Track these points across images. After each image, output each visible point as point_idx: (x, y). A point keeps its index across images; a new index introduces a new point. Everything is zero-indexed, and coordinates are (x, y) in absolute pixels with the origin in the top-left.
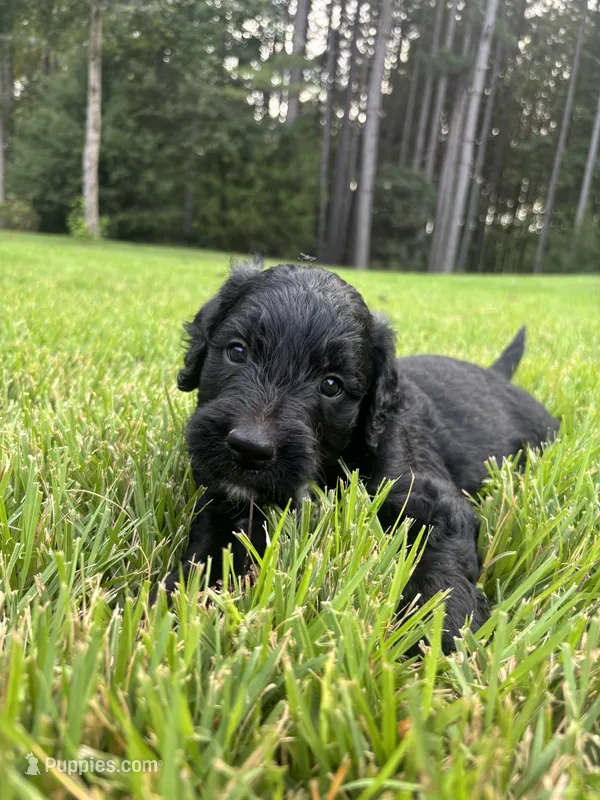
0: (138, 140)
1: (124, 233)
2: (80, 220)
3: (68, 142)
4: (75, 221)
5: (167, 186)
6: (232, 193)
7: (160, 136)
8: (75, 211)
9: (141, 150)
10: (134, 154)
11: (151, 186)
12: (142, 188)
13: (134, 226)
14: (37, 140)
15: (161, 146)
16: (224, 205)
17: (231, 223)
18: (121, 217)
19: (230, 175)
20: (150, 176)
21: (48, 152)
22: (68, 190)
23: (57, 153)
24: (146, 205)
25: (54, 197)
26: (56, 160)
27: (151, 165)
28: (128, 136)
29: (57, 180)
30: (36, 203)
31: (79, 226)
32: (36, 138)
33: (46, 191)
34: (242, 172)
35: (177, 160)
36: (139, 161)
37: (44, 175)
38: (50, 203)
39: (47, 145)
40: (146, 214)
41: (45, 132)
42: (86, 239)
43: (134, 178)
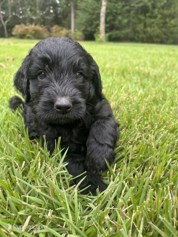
0: (116, 5)
1: (112, 39)
2: (99, 35)
3: (94, 9)
4: (97, 35)
5: (125, 21)
6: (149, 21)
7: (124, 3)
8: (97, 32)
9: (117, 9)
10: (115, 11)
11: (120, 21)
12: (117, 22)
13: (114, 37)
14: (84, 10)
15: (124, 6)
16: (145, 26)
17: (148, 32)
18: (110, 33)
19: (148, 14)
20: (120, 18)
21: (87, 14)
22: (93, 26)
23: (90, 14)
24: (118, 29)
25: (89, 29)
26: (90, 16)
27: (120, 14)
28: (113, 4)
29: (90, 23)
30: (84, 31)
31: (98, 37)
32: (84, 9)
33: (86, 27)
34: (152, 13)
35: (129, 11)
36: (116, 13)
37: (86, 22)
38: (88, 31)
39: (87, 11)
40: (118, 32)
41: (87, 7)
42: (101, 42)
43: (114, 20)
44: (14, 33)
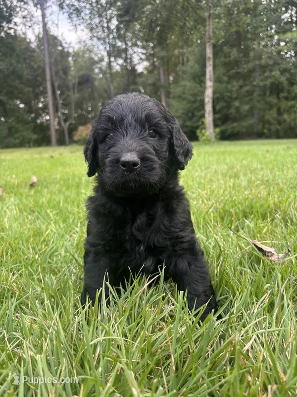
0: (229, 86)
1: (224, 137)
2: (203, 131)
3: (194, 95)
4: (201, 132)
5: (246, 107)
6: (284, 105)
7: (241, 82)
8: (201, 127)
9: (231, 91)
10: (228, 94)
11: (238, 109)
12: (232, 111)
13: (229, 132)
14: (180, 98)
15: (241, 87)
16: (280, 113)
17: (285, 121)
18: (223, 128)
19: (282, 95)
20: (237, 104)
21: (185, 102)
22: (195, 119)
23: (189, 102)
24: (235, 120)
25: (189, 123)
26: (189, 105)
27: (236, 99)
28: (224, 85)
29: (190, 115)
31: (203, 135)
32: (180, 97)
33: (185, 121)
34: (289, 92)
35: (250, 93)
36: (230, 98)
37: (183, 114)
38: (187, 126)
39: (184, 99)
40: (235, 124)
41: (184, 93)
42: (208, 141)
43: (228, 107)
44: (76, 138)
